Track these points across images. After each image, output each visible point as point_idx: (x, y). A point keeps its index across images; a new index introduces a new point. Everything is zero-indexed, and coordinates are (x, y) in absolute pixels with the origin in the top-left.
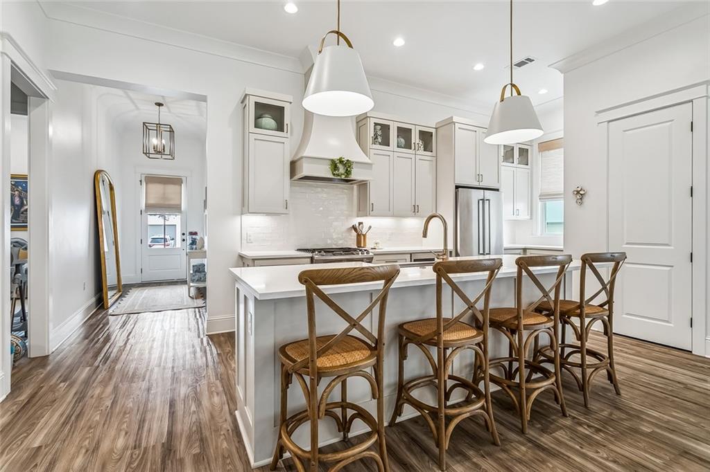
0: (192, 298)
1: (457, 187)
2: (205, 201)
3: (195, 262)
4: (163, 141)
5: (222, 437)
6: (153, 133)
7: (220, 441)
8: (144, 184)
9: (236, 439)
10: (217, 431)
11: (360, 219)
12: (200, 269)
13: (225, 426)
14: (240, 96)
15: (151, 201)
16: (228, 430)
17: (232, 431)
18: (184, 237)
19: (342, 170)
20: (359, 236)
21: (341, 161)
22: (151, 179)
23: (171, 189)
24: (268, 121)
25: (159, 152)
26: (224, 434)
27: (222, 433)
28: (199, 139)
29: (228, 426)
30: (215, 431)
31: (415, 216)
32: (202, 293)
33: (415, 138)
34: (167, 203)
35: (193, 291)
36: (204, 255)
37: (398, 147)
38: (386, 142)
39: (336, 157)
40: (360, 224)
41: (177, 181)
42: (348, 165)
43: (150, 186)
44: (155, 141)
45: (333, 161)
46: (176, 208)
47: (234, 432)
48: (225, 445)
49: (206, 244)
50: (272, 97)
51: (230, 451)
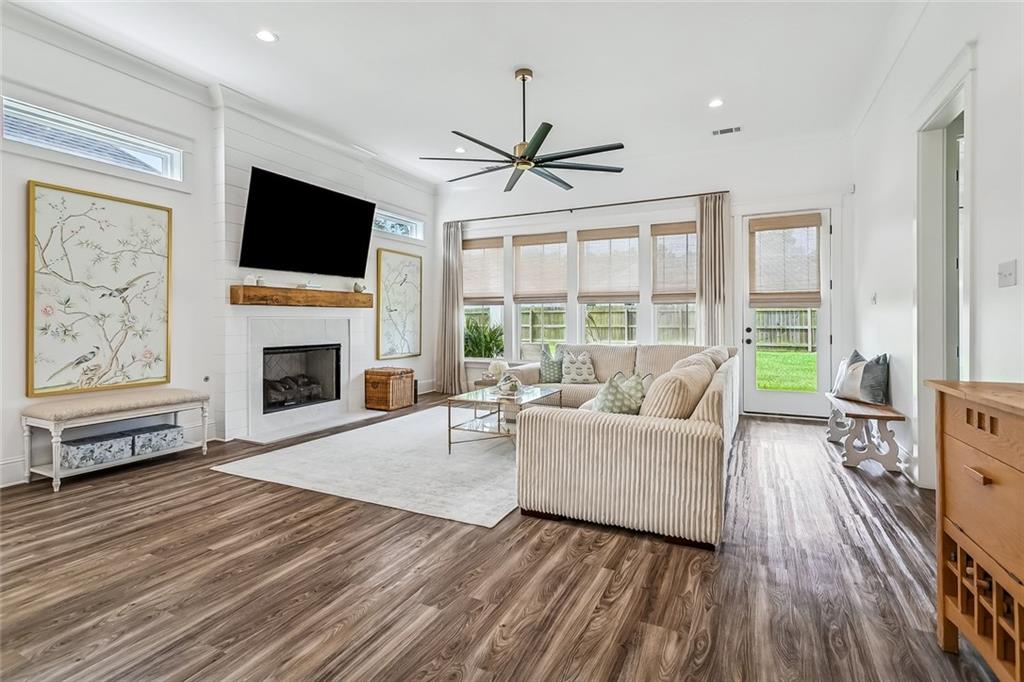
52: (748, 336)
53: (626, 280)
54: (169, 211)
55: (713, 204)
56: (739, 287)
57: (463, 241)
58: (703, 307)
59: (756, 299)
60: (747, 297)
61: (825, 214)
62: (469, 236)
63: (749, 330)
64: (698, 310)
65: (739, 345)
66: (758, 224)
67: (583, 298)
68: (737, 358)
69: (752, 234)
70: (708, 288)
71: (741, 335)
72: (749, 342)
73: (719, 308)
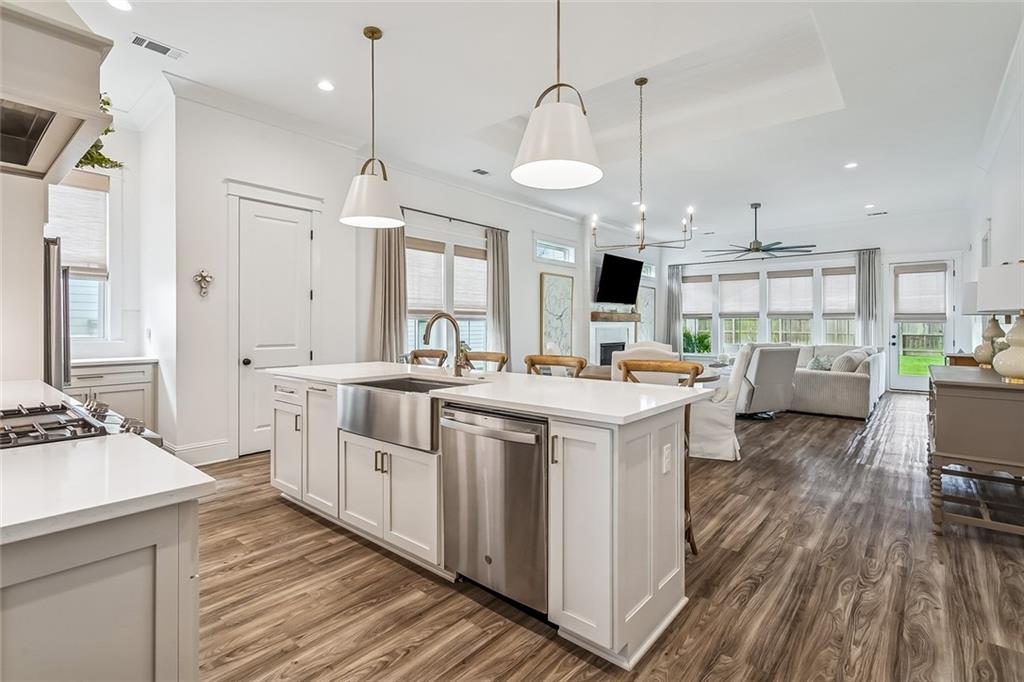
5: (682, 651)
7: (689, 650)
9: (671, 637)
10: (681, 666)
13: (664, 664)
16: (666, 654)
17: (663, 649)
26: (677, 654)
27: (677, 657)
29: (661, 662)
30: (682, 667)
47: (663, 646)
48: (688, 641)
51: (690, 630)
52: (894, 340)
53: (803, 304)
54: (572, 278)
55: (868, 257)
56: (886, 308)
57: (683, 277)
58: (860, 322)
59: (899, 317)
60: (893, 316)
61: (950, 263)
62: (687, 274)
63: (894, 337)
64: (857, 326)
65: (887, 346)
66: (901, 269)
67: (770, 315)
68: (884, 353)
69: (896, 276)
70: (864, 309)
71: (888, 339)
72: (894, 344)
73: (872, 322)
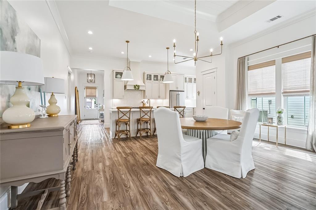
0: (100, 122)
1: (170, 91)
2: (104, 94)
3: (101, 112)
4: (92, 78)
6: (89, 76)
8: (85, 89)
11: (144, 100)
12: (102, 115)
14: (112, 71)
15: (88, 94)
18: (97, 105)
19: (137, 87)
20: (143, 104)
21: (137, 85)
22: (87, 88)
23: (93, 90)
24: (119, 76)
25: (91, 81)
28: (102, 76)
31: (159, 99)
32: (103, 121)
33: (159, 78)
34: (92, 95)
35: (100, 121)
36: (103, 110)
37: (154, 80)
38: (151, 79)
39: (135, 85)
40: (144, 101)
41: (95, 88)
42: (139, 86)
43: (87, 90)
44: (90, 78)
45: (134, 85)
46: (94, 97)
49: (104, 107)
50: (119, 70)
